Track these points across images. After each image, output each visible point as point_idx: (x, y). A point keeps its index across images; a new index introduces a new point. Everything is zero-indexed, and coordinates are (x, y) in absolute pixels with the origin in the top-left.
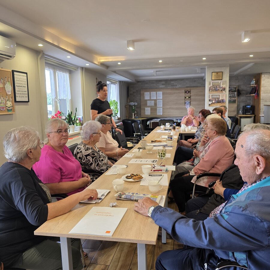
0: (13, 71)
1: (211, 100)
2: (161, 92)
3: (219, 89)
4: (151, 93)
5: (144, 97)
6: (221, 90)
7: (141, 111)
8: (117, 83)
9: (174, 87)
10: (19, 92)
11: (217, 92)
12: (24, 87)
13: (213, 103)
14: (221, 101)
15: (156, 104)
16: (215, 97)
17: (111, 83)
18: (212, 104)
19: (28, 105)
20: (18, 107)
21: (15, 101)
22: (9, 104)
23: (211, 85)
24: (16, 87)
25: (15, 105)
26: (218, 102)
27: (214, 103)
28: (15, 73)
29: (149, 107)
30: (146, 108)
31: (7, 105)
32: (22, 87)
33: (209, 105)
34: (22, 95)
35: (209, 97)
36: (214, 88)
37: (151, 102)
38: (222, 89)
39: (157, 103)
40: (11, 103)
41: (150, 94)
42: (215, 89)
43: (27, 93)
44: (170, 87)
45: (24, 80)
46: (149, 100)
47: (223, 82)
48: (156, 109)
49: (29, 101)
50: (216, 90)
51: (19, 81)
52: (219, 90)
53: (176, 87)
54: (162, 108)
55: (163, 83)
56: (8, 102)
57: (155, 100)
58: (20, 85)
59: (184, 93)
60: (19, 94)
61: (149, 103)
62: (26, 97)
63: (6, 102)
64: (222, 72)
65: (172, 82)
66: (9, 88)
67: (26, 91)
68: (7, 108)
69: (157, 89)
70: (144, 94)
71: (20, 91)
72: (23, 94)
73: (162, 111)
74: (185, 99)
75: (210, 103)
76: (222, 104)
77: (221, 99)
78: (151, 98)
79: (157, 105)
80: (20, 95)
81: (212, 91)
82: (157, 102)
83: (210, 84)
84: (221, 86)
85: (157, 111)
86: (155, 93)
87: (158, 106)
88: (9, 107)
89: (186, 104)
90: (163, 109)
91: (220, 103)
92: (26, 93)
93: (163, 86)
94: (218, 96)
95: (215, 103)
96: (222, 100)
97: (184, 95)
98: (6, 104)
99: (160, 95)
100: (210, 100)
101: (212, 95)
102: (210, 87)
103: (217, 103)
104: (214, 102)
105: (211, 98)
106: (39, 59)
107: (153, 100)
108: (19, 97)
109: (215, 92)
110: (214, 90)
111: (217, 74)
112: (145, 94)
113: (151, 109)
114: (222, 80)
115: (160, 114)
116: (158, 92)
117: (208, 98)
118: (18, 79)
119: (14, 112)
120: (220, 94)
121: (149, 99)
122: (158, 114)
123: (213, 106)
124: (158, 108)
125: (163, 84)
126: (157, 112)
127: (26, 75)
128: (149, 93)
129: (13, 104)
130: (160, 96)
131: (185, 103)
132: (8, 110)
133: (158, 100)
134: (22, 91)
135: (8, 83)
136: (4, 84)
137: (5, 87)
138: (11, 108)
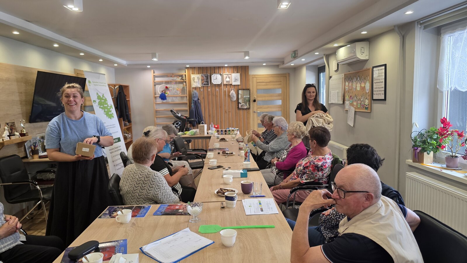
0: (373, 67)
12: (381, 82)
21: (372, 99)
22: (367, 102)
24: (374, 84)
28: (374, 69)
31: (365, 104)
32: (379, 82)
34: (379, 92)
43: (384, 89)
49: (385, 99)
58: (377, 81)
60: (376, 91)
62: (383, 94)
63: (365, 100)
66: (368, 86)
67: (382, 88)
68: (365, 106)
71: (377, 88)
108: (376, 94)
119: (370, 110)
127: (384, 67)
129: (369, 102)
132: (366, 108)
134: (379, 88)
135: (368, 81)
136: (365, 84)
137: (365, 86)
138: (368, 106)
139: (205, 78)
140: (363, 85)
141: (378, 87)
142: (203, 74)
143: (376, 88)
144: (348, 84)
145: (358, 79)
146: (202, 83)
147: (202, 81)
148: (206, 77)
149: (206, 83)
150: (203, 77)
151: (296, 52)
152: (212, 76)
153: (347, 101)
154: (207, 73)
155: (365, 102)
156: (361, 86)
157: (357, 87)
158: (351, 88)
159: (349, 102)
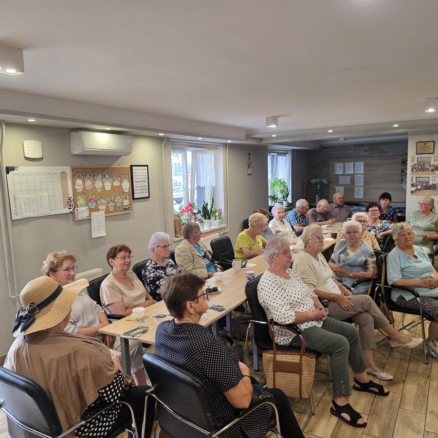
0: (131, 166)
1: (415, 185)
2: (363, 163)
3: (429, 167)
4: (346, 164)
5: (334, 171)
6: (432, 170)
7: (328, 192)
8: (289, 152)
9: (384, 155)
10: (138, 188)
11: (424, 172)
12: (144, 181)
13: (417, 189)
14: (431, 186)
15: (353, 182)
16: (421, 180)
17: (278, 155)
18: (415, 190)
19: (149, 201)
20: (137, 205)
21: (133, 198)
22: (126, 202)
23: (416, 162)
24: (135, 183)
25: (133, 203)
26: (427, 189)
27: (419, 190)
28: (133, 168)
29: (341, 185)
30: (337, 188)
31: (124, 204)
32: (141, 181)
33: (412, 192)
34: (141, 191)
35: (412, 181)
36: (421, 166)
37: (345, 178)
38: (433, 168)
39: (355, 180)
40: (128, 201)
41: (344, 166)
42: (421, 168)
44: (378, 155)
45: (145, 174)
46: (342, 175)
47: (435, 157)
48: (353, 190)
49: (149, 197)
50: (423, 169)
51: (137, 176)
52: (428, 169)
53: (388, 154)
54: (362, 188)
55: (366, 148)
56: (125, 201)
57: (352, 176)
58: (139, 180)
59: (401, 165)
60: (137, 190)
61: (341, 180)
62: (146, 192)
63: (123, 200)
64: (434, 142)
65: (381, 147)
66: (126, 185)
67: (146, 186)
68: (124, 207)
69: (354, 158)
70: (334, 166)
72: (142, 189)
73: (362, 192)
74: (403, 173)
75: (413, 189)
76: (433, 191)
77: (431, 183)
78: (346, 171)
79: (355, 183)
80: (139, 191)
81: (416, 170)
82: (355, 178)
83: (413, 160)
84: (432, 164)
85: (355, 192)
86: (352, 163)
87: (356, 185)
88: (126, 206)
89: (404, 181)
90: (364, 189)
91: (430, 189)
92: (146, 188)
93: (366, 154)
94: (426, 179)
95: (421, 189)
96: (434, 185)
97: (401, 167)
98: (122, 202)
99: (361, 167)
100: (412, 185)
101: (416, 177)
102: (413, 164)
103: (425, 189)
104: (419, 187)
105: (414, 181)
106: (163, 147)
107: (348, 175)
108: (138, 193)
109: (421, 173)
110: (420, 170)
111: (425, 144)
112: (336, 166)
113: (345, 190)
114: (433, 153)
115: (359, 197)
116: (356, 163)
117: (410, 181)
118: (138, 174)
119: (131, 210)
120: (431, 176)
121: (341, 172)
122: (356, 197)
123: (418, 195)
124: (355, 188)
125: (365, 151)
126: (354, 194)
127: (146, 168)
128: (342, 164)
129: (130, 202)
130: (360, 170)
131: (402, 180)
132: (125, 209)
133: (356, 176)
134: (141, 187)
136: (121, 182)
137: (121, 185)
138: (128, 206)
140: (117, 184)
144: (84, 182)
145: (107, 176)
153: (82, 206)
156: (112, 185)
158: (90, 188)
159: (88, 207)
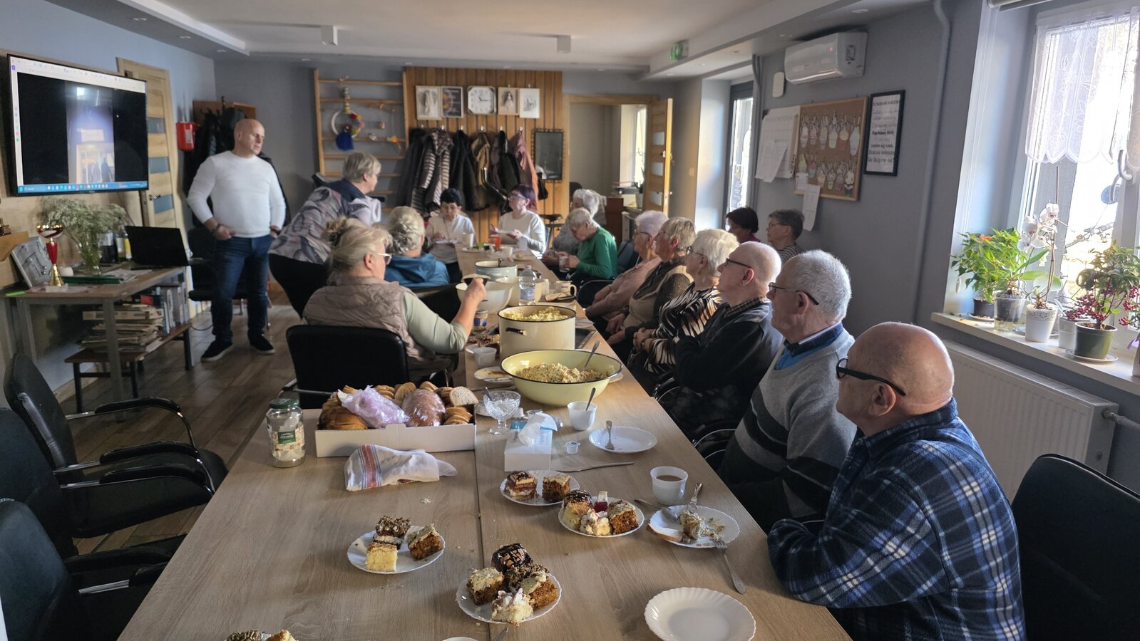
10: (876, 149)
21: (864, 171)
22: (851, 177)
24: (873, 140)
28: (875, 100)
31: (845, 181)
32: (885, 133)
34: (882, 156)
43: (893, 149)
45: (894, 114)
49: (895, 173)
56: (848, 174)
58: (880, 129)
60: (874, 153)
62: (890, 161)
63: (847, 172)
66: (856, 139)
67: (890, 146)
68: (846, 186)
71: (878, 146)
72: (884, 153)
80: (877, 157)
88: (848, 185)
92: (890, 150)
108: (875, 160)
118: (880, 115)
119: (857, 197)
129: (856, 177)
132: (845, 192)
134: (883, 146)
135: (857, 129)
136: (850, 133)
137: (850, 139)
138: (851, 187)
139: (451, 97)
140: (844, 137)
141: (880, 143)
142: (447, 85)
143: (875, 146)
144: (809, 132)
145: (835, 121)
146: (444, 110)
147: (444, 104)
148: (453, 94)
149: (454, 110)
150: (447, 94)
151: (685, 46)
152: (469, 93)
153: (803, 171)
154: (457, 85)
155: (845, 177)
156: (839, 138)
157: (830, 142)
158: (814, 143)
159: (807, 174)
